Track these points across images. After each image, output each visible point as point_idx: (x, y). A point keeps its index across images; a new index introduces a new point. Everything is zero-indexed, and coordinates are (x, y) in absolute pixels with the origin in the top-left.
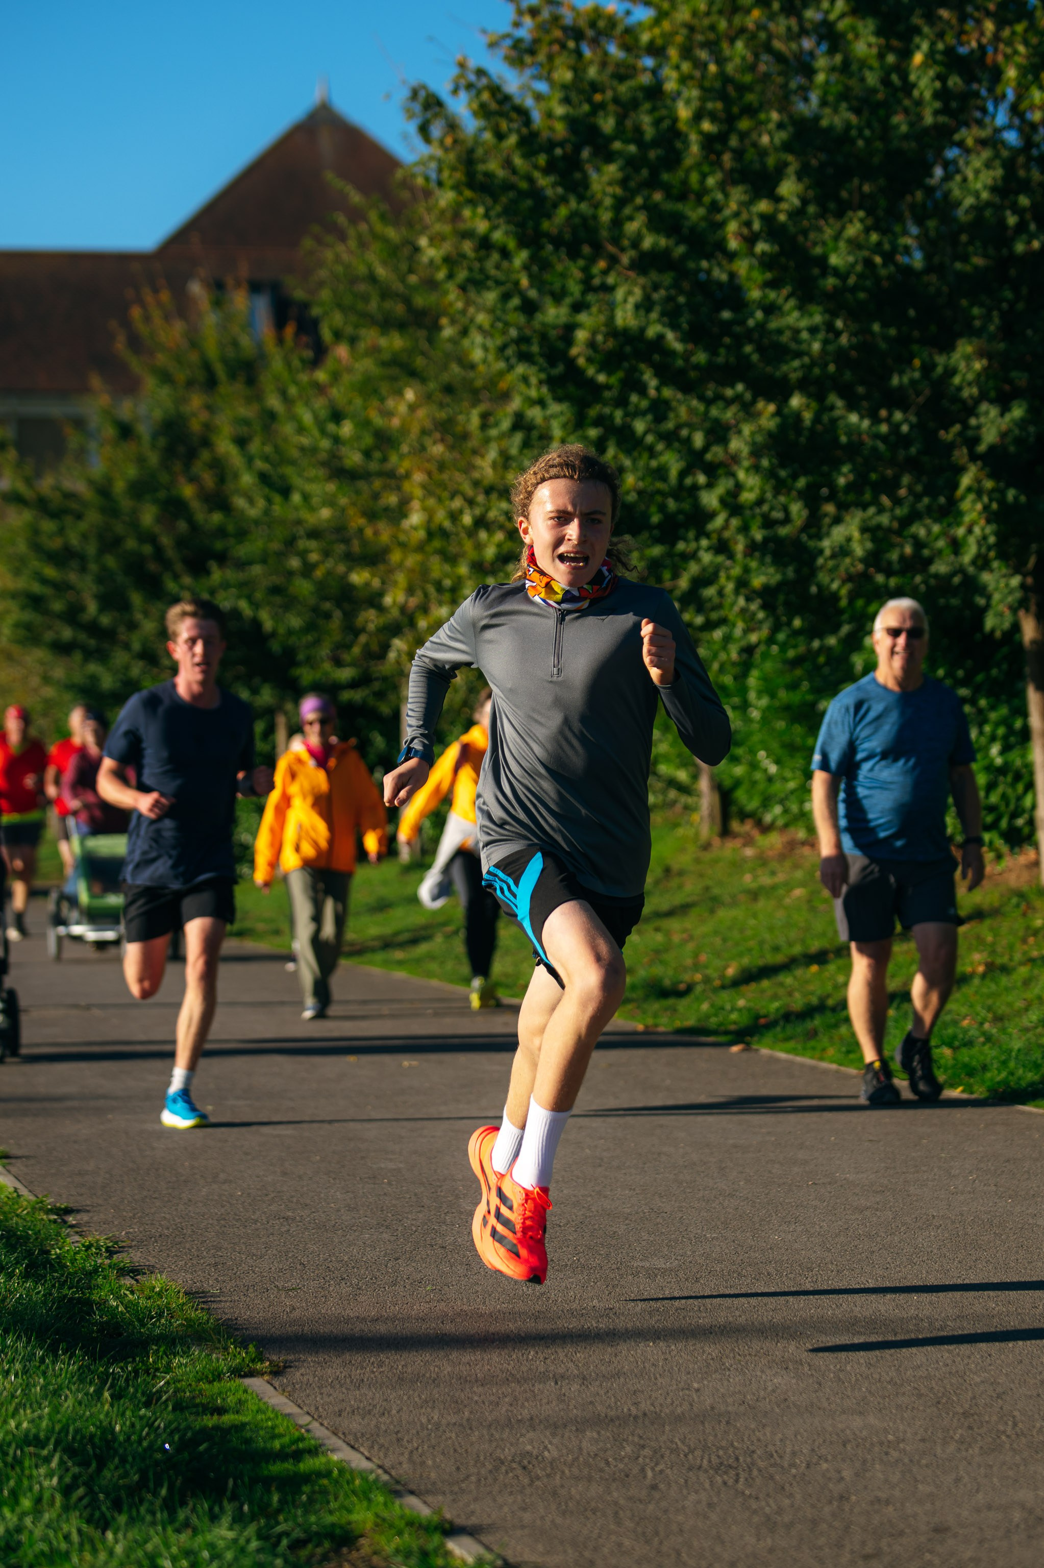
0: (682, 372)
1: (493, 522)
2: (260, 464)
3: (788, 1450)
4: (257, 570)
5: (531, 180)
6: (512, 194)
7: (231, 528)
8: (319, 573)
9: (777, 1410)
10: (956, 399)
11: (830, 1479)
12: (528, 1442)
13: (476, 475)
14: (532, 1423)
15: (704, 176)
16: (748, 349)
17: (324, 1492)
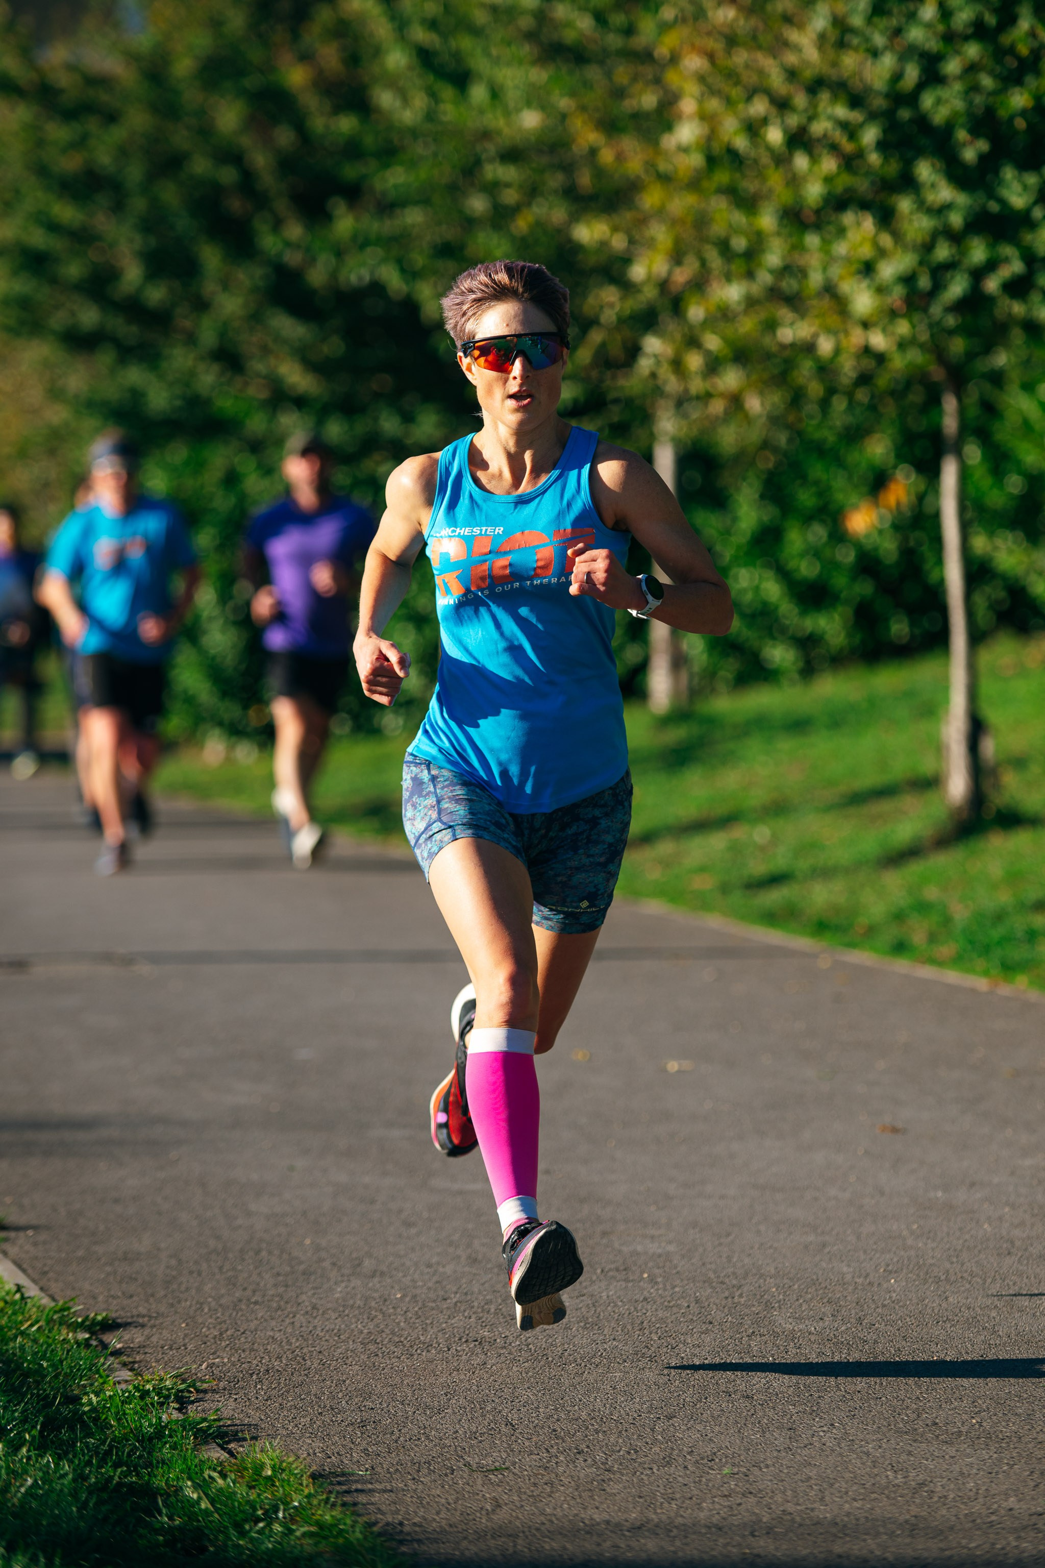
1: (819, 140)
2: (420, 35)
4: (414, 217)
7: (369, 141)
8: (522, 224)
13: (791, 59)
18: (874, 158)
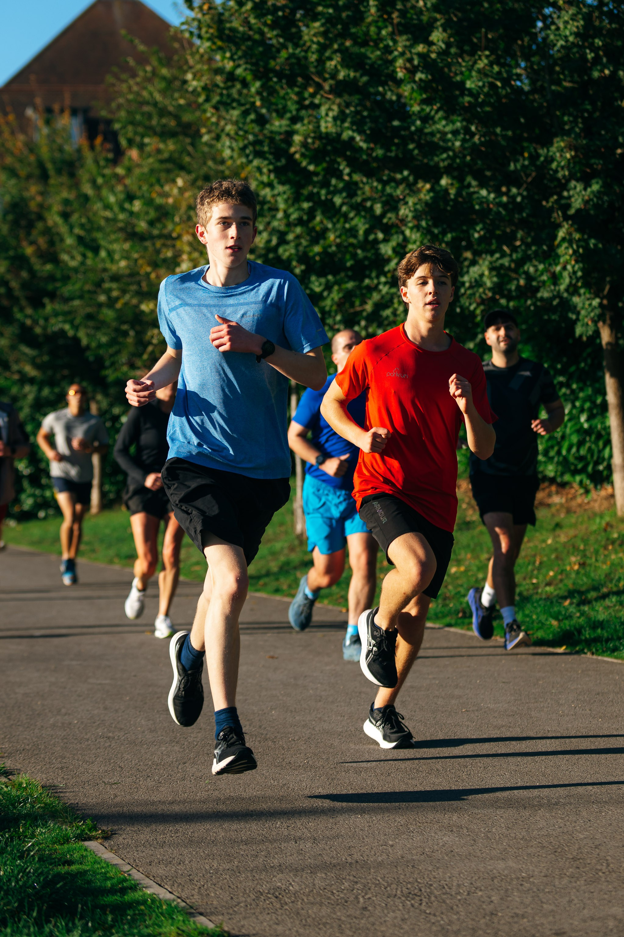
0: (366, 162)
3: (455, 884)
5: (262, 33)
6: (249, 43)
7: (58, 275)
9: (446, 858)
10: (554, 178)
11: (483, 902)
12: (279, 879)
14: (281, 868)
15: (380, 29)
16: (411, 146)
17: (142, 914)
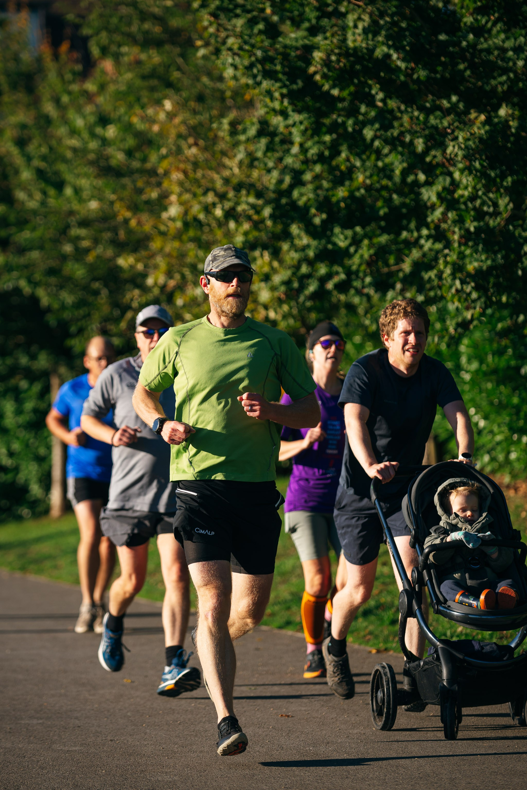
0: (405, 85)
1: (241, 214)
2: (38, 163)
4: (35, 255)
7: (12, 217)
8: (91, 258)
16: (462, 66)
18: (269, 223)
